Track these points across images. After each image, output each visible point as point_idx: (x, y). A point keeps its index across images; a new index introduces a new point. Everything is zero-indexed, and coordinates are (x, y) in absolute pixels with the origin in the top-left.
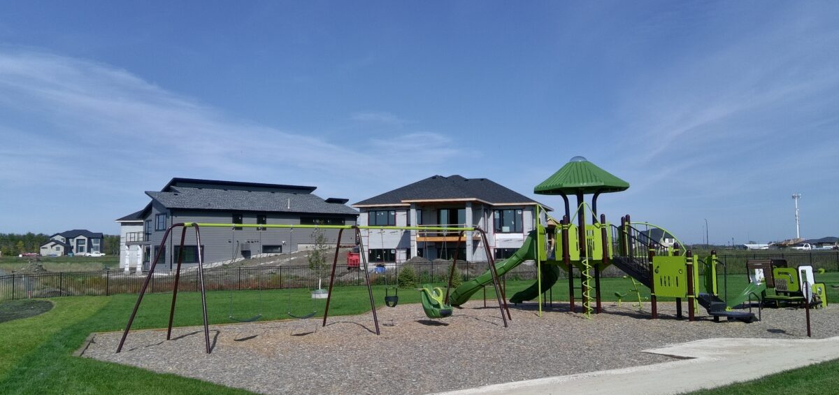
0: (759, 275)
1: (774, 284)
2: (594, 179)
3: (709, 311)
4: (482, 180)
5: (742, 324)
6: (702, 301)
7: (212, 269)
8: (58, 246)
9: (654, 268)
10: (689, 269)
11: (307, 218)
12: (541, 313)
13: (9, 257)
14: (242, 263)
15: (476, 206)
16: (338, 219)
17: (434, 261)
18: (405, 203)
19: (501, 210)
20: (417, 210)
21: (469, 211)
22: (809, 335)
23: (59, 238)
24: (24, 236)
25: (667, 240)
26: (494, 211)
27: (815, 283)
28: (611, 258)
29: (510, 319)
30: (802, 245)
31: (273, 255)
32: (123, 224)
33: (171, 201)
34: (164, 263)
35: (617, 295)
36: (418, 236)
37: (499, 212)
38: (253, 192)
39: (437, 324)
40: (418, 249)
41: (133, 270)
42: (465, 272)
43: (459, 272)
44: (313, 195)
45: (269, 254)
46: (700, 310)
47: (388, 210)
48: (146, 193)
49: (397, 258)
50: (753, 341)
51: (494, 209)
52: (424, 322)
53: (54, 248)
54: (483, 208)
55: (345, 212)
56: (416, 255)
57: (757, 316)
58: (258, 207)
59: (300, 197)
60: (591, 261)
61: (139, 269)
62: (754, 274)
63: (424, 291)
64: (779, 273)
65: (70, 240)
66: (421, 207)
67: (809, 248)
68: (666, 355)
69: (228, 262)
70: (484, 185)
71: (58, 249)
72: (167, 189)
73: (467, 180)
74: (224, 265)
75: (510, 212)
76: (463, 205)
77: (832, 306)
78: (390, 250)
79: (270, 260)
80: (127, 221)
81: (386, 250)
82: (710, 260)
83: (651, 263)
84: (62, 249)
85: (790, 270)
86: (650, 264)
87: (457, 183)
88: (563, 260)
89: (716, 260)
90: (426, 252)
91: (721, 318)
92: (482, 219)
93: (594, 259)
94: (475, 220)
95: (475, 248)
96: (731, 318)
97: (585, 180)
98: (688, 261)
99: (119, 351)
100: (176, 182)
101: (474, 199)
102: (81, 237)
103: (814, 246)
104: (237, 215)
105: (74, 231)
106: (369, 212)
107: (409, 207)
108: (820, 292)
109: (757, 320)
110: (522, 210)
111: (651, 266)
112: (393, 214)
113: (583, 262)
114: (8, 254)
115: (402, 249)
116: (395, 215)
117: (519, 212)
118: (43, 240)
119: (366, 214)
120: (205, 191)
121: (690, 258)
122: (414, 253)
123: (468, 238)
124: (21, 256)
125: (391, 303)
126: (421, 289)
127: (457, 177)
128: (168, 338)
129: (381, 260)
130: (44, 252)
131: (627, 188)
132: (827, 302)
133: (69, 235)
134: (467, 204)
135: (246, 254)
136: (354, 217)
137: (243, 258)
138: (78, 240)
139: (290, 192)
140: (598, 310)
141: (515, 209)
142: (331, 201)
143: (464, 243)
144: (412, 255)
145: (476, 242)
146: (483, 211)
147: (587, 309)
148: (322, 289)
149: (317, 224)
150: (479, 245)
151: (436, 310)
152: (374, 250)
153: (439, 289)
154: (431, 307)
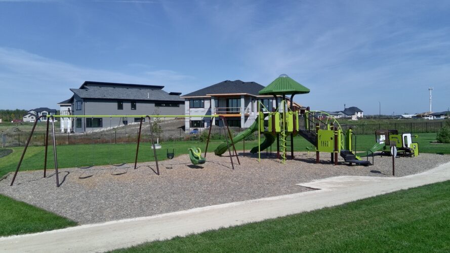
0: (383, 138)
1: (389, 144)
2: (290, 87)
3: (345, 160)
5: (363, 167)
6: (342, 154)
7: (107, 131)
8: (32, 116)
9: (318, 136)
10: (336, 137)
11: (158, 103)
12: (260, 159)
13: (6, 122)
14: (123, 127)
15: (247, 98)
16: (176, 104)
17: (223, 127)
18: (208, 96)
20: (215, 99)
21: (243, 100)
22: (394, 175)
23: (33, 112)
24: (14, 111)
25: (359, 113)
27: (412, 142)
28: (298, 130)
29: (240, 164)
30: (429, 117)
32: (61, 106)
33: (84, 94)
34: (81, 127)
35: (307, 148)
36: (216, 114)
37: (261, 100)
38: (129, 89)
39: (198, 167)
40: (216, 121)
41: (66, 130)
44: (163, 91)
45: (138, 123)
46: (340, 159)
47: (200, 99)
48: (70, 89)
49: (205, 126)
50: (362, 178)
51: (258, 99)
52: (190, 166)
53: (30, 117)
54: (251, 98)
55: (179, 100)
57: (371, 162)
58: (132, 98)
59: (156, 92)
60: (287, 133)
61: (69, 131)
62: (380, 138)
63: (191, 150)
64: (392, 138)
65: (39, 113)
66: (218, 98)
67: (432, 118)
68: (307, 187)
69: (116, 127)
70: (253, 86)
71: (32, 118)
72: (82, 87)
73: (244, 83)
74: (113, 128)
75: (266, 100)
76: (239, 97)
77: (422, 155)
78: (201, 121)
79: (138, 126)
80: (63, 104)
81: (199, 121)
82: (348, 132)
83: (317, 134)
84: (35, 118)
85: (399, 136)
87: (239, 84)
89: (352, 132)
90: (220, 123)
91: (353, 164)
92: (250, 103)
93: (288, 131)
94: (246, 105)
95: (246, 120)
96: (358, 164)
97: (285, 88)
98: (335, 133)
99: (12, 185)
100: (87, 83)
101: (245, 94)
102: (44, 112)
103: (435, 117)
104: (120, 102)
105: (41, 108)
106: (190, 100)
107: (211, 98)
108: (415, 148)
109: (371, 165)
112: (203, 101)
113: (282, 133)
114: (6, 121)
116: (204, 103)
117: (271, 101)
118: (25, 113)
119: (188, 102)
120: (103, 89)
122: (213, 122)
123: (242, 115)
124: (12, 122)
125: (171, 157)
126: (189, 149)
127: (239, 81)
128: (45, 177)
129: (197, 126)
130: (25, 120)
131: (308, 92)
132: (419, 152)
133: (38, 111)
134: (242, 96)
135: (125, 122)
136: (183, 103)
137: (124, 125)
138: (43, 113)
139: (150, 89)
140: (292, 157)
142: (172, 94)
143: (240, 117)
144: (213, 124)
145: (246, 117)
146: (251, 100)
147: (283, 158)
148: (159, 143)
149: (164, 106)
150: (248, 118)
151: (197, 160)
152: (192, 121)
153: (199, 149)
154: (194, 159)
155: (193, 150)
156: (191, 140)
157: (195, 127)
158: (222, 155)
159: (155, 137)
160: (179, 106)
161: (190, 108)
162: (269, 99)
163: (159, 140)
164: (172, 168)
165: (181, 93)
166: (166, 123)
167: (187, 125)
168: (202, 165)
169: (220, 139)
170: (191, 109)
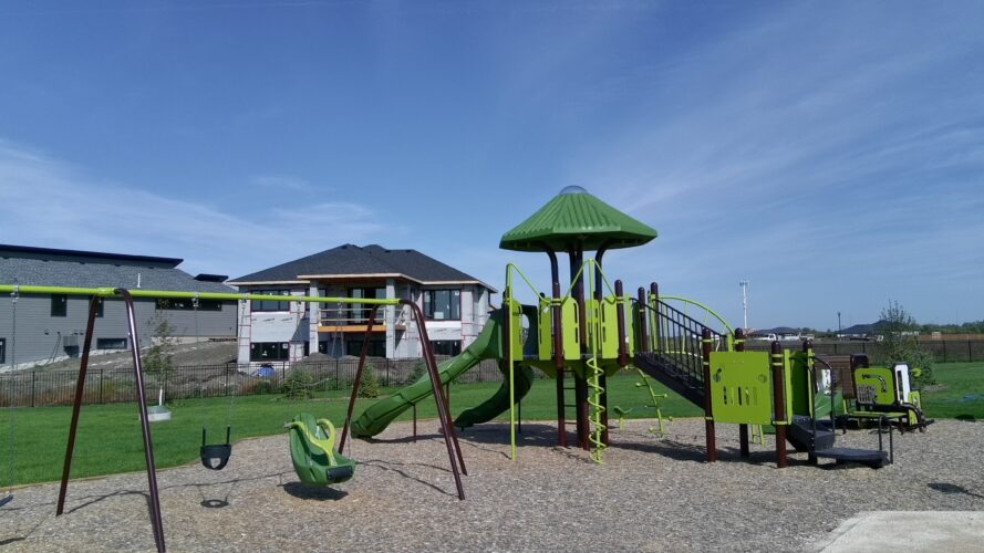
1: (856, 394)
2: (603, 221)
4: (408, 251)
6: (799, 430)
9: (713, 372)
10: (777, 374)
12: (513, 450)
14: (64, 364)
15: (400, 284)
17: (340, 359)
18: (302, 279)
19: (432, 291)
20: (319, 289)
21: (391, 291)
26: (424, 291)
28: (632, 355)
29: (465, 472)
31: (113, 351)
36: (320, 325)
37: (430, 294)
38: (87, 265)
40: (320, 343)
42: (384, 374)
43: (375, 373)
44: (179, 271)
45: (107, 351)
47: (279, 290)
49: (291, 355)
51: (424, 289)
54: (409, 287)
56: (316, 350)
59: (158, 272)
60: (600, 360)
63: (296, 427)
64: (862, 376)
66: (325, 285)
69: (43, 363)
70: (410, 258)
73: (388, 251)
74: (37, 366)
75: (444, 292)
78: (282, 343)
79: (109, 360)
81: (275, 344)
83: (707, 364)
86: (705, 366)
87: (375, 254)
88: (553, 358)
90: (332, 347)
93: (605, 356)
95: (398, 340)
97: (589, 221)
98: (774, 360)
101: (397, 275)
106: (252, 292)
107: (308, 285)
110: (460, 290)
111: (707, 369)
112: (286, 294)
113: (588, 362)
115: (298, 342)
116: (289, 297)
117: (457, 294)
120: (13, 262)
121: (778, 356)
122: (314, 347)
123: (389, 327)
125: (215, 461)
126: (290, 424)
127: (376, 246)
129: (268, 358)
131: (652, 238)
134: (388, 281)
135: (72, 350)
137: (67, 357)
139: (143, 266)
141: (450, 289)
142: (202, 278)
143: (384, 333)
144: (311, 351)
145: (399, 332)
146: (409, 290)
147: (594, 446)
148: (164, 403)
149: (182, 308)
150: (403, 337)
151: (322, 469)
152: (257, 345)
153: (328, 422)
154: (311, 463)
155: (301, 424)
156: (259, 393)
157: (265, 358)
158: (379, 436)
159: (154, 387)
160: (220, 309)
161: (252, 310)
162: (450, 290)
163: (166, 394)
164: (224, 504)
165: (227, 277)
166: (185, 350)
167: (244, 355)
168: (342, 486)
169: (335, 388)
170: (253, 314)
